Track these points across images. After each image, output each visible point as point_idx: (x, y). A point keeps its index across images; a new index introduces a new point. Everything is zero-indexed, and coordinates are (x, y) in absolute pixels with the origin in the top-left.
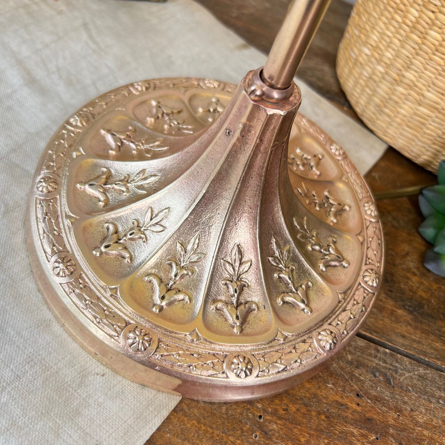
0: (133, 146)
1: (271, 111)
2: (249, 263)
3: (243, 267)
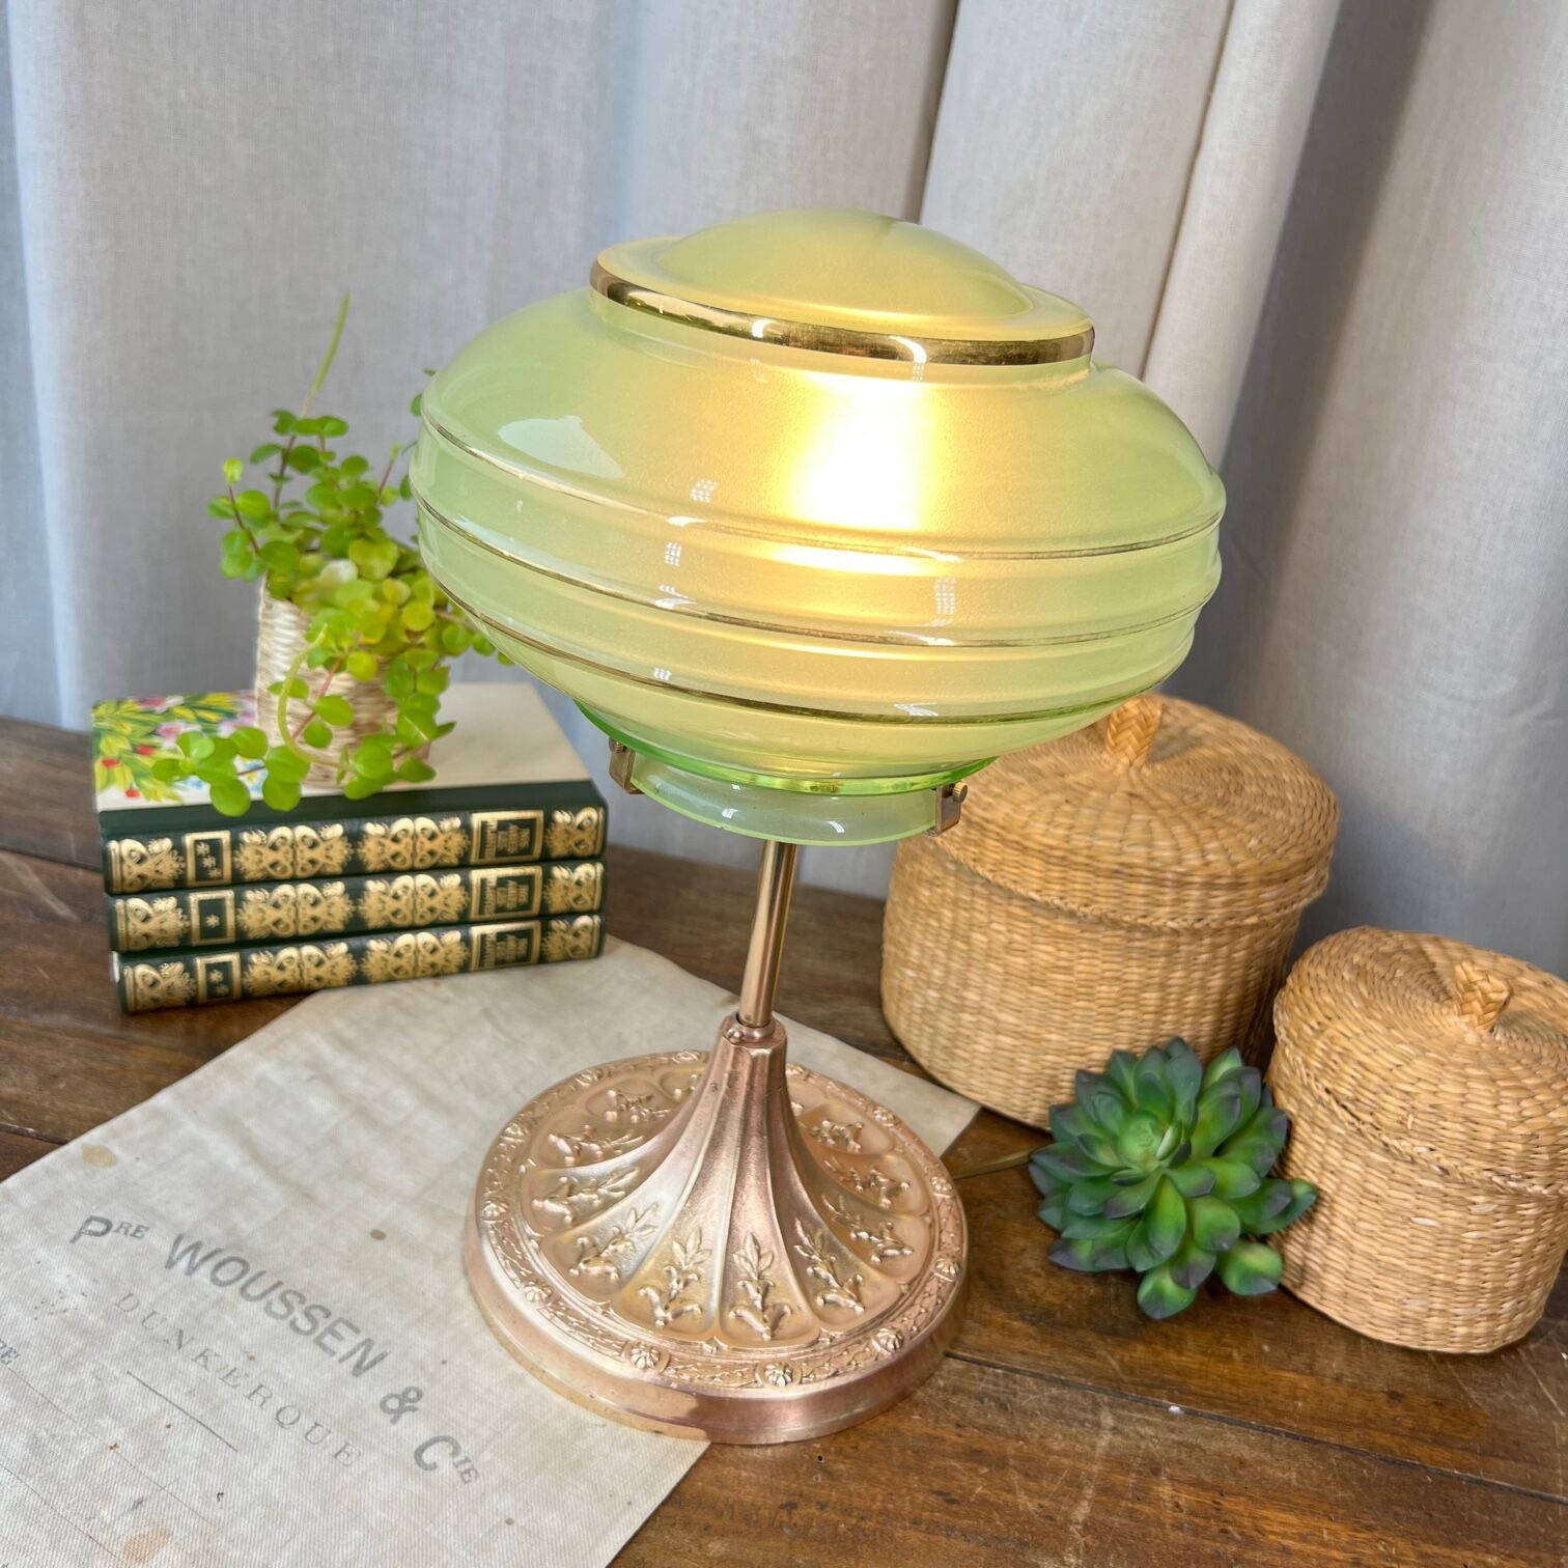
0: (595, 1147)
1: (756, 1052)
2: (770, 1258)
3: (763, 1260)
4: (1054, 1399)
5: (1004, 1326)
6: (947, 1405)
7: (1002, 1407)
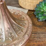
4: (44, 35)
5: (36, 28)
6: (34, 40)
7: (39, 38)
